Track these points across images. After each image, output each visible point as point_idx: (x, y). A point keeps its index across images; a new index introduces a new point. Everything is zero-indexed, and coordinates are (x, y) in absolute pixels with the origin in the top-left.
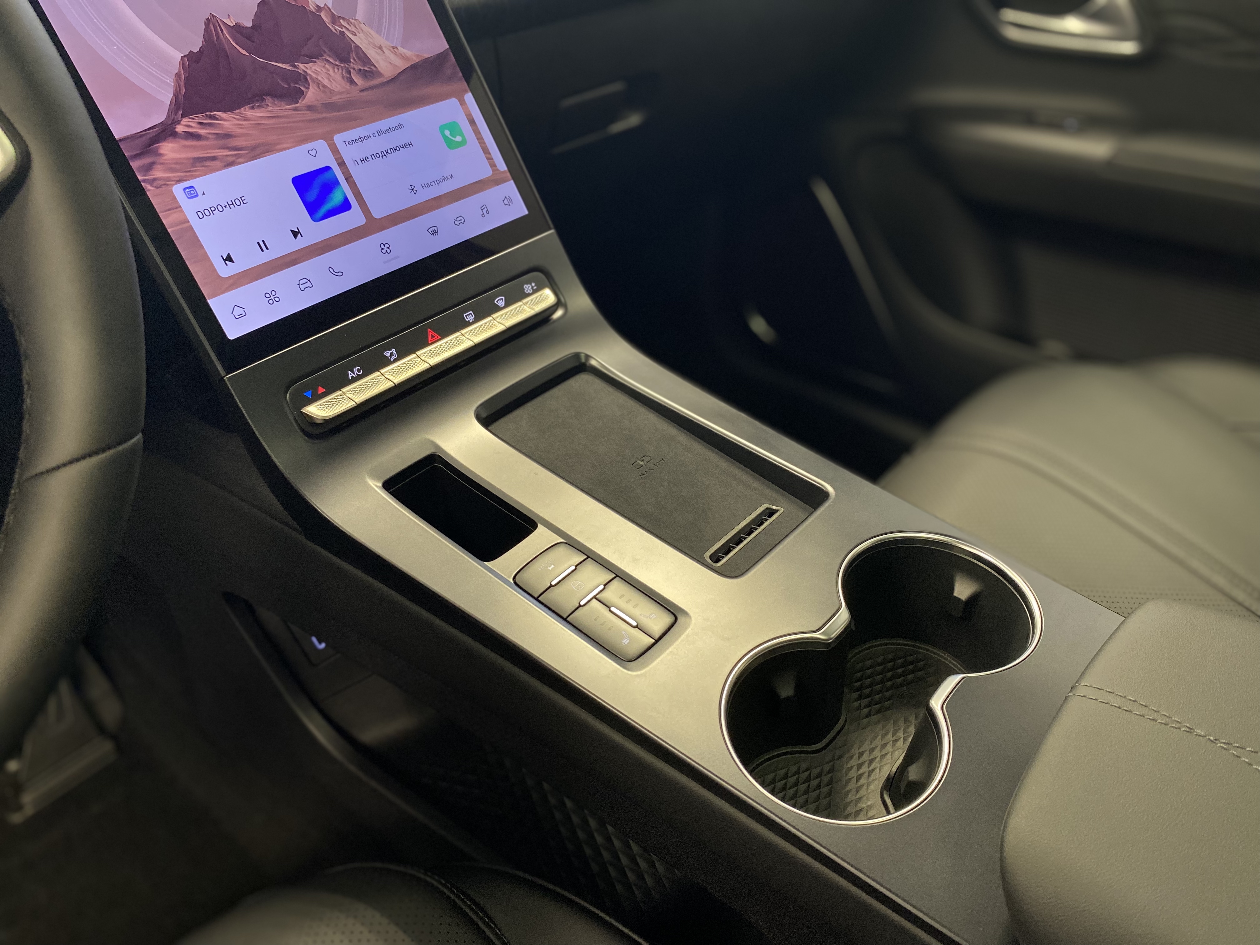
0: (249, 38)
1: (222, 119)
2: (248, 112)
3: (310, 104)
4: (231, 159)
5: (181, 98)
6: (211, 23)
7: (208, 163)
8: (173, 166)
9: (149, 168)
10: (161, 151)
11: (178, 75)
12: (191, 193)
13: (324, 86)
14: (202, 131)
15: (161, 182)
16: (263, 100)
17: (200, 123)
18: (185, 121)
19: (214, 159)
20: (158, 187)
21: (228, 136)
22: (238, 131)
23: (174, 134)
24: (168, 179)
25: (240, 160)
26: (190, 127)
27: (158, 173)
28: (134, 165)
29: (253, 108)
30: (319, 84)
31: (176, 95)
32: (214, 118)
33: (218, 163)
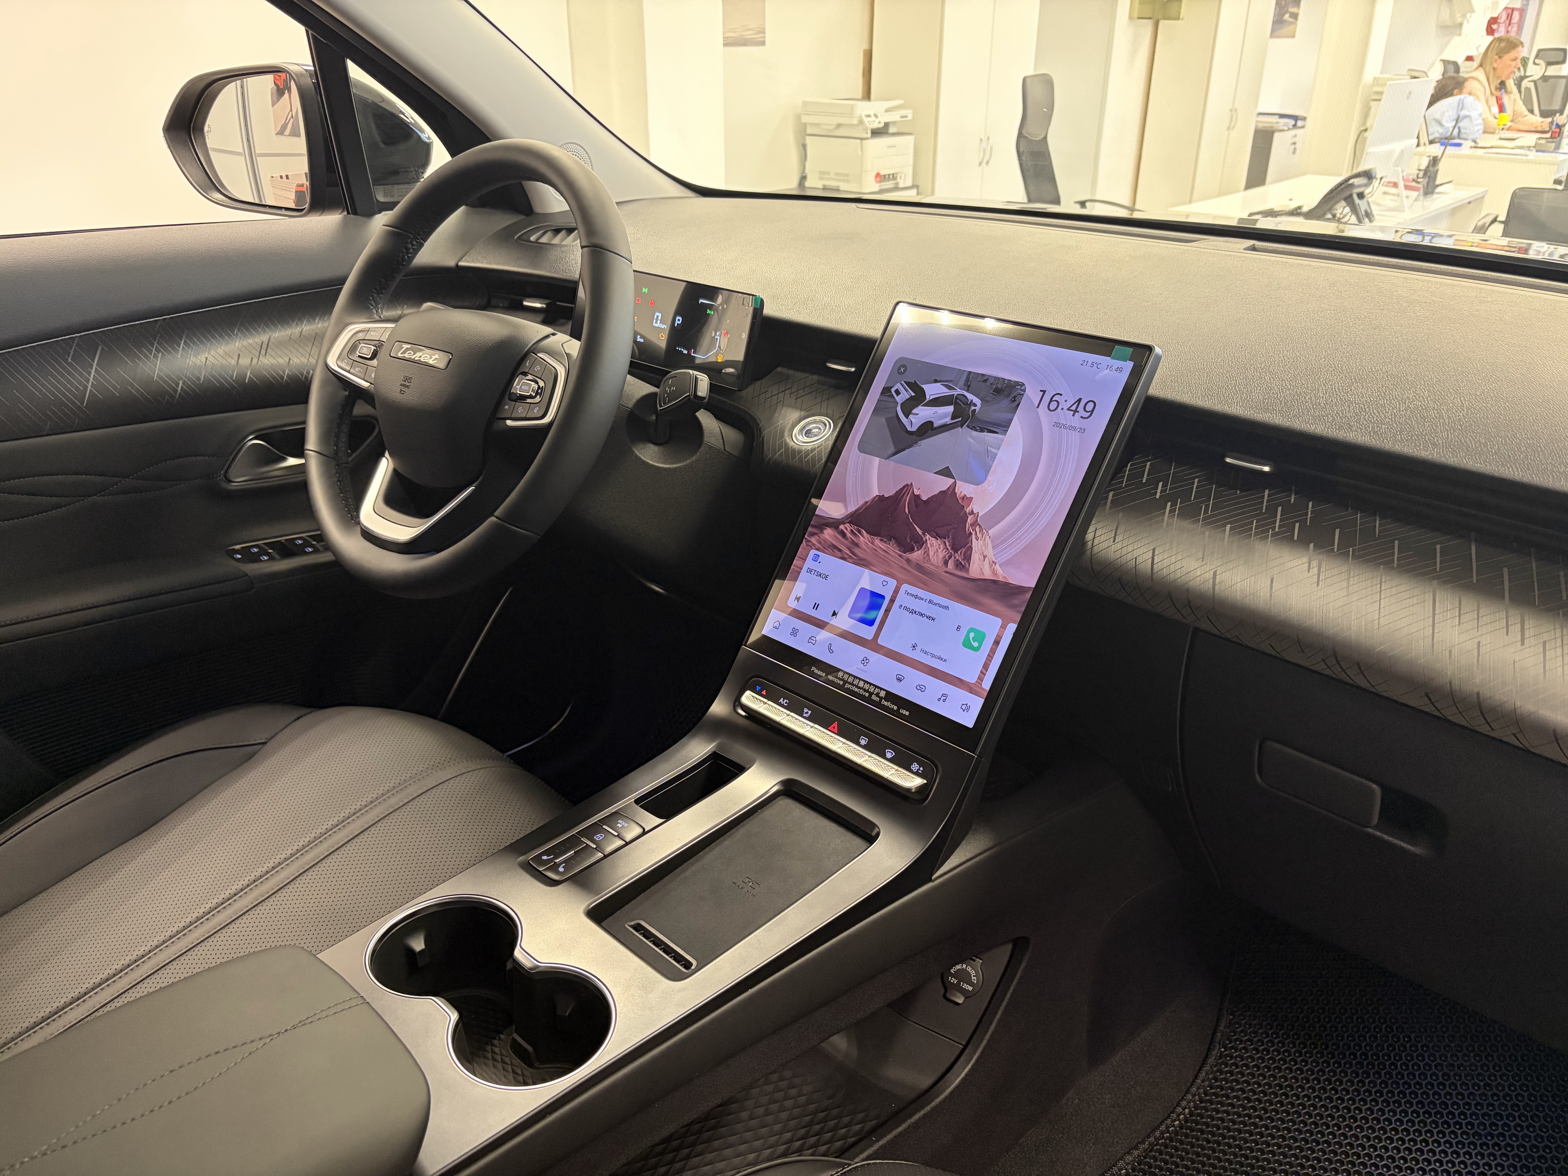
0: (917, 506)
1: (863, 536)
2: (877, 541)
3: (910, 558)
4: (846, 556)
5: (857, 513)
6: (908, 487)
7: (835, 551)
8: (822, 541)
9: (813, 534)
10: (825, 531)
11: (866, 502)
12: (816, 558)
13: (928, 555)
14: (849, 535)
15: (810, 544)
16: (890, 540)
17: (852, 530)
18: (847, 525)
19: (840, 550)
20: (807, 545)
21: (857, 545)
22: (864, 546)
23: (837, 528)
24: (814, 545)
25: (849, 560)
26: (846, 529)
27: (813, 540)
28: (810, 529)
29: (881, 540)
30: (927, 552)
31: (856, 511)
32: (860, 532)
33: (839, 554)
